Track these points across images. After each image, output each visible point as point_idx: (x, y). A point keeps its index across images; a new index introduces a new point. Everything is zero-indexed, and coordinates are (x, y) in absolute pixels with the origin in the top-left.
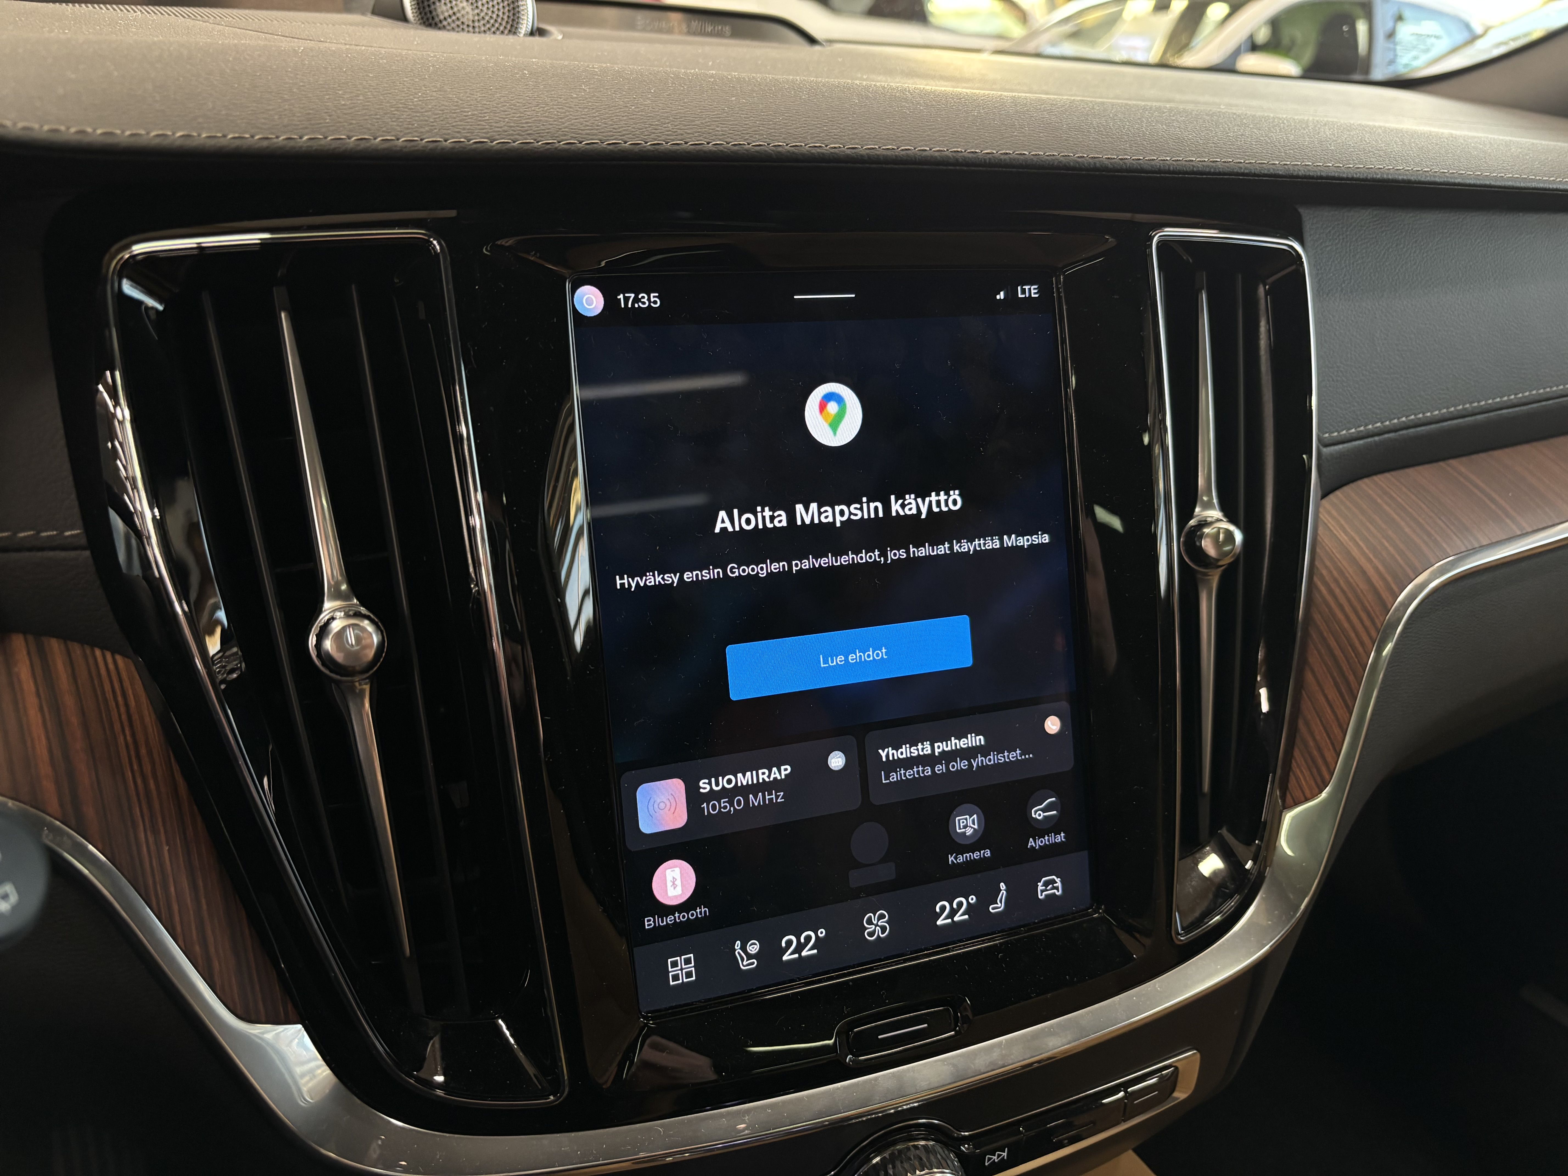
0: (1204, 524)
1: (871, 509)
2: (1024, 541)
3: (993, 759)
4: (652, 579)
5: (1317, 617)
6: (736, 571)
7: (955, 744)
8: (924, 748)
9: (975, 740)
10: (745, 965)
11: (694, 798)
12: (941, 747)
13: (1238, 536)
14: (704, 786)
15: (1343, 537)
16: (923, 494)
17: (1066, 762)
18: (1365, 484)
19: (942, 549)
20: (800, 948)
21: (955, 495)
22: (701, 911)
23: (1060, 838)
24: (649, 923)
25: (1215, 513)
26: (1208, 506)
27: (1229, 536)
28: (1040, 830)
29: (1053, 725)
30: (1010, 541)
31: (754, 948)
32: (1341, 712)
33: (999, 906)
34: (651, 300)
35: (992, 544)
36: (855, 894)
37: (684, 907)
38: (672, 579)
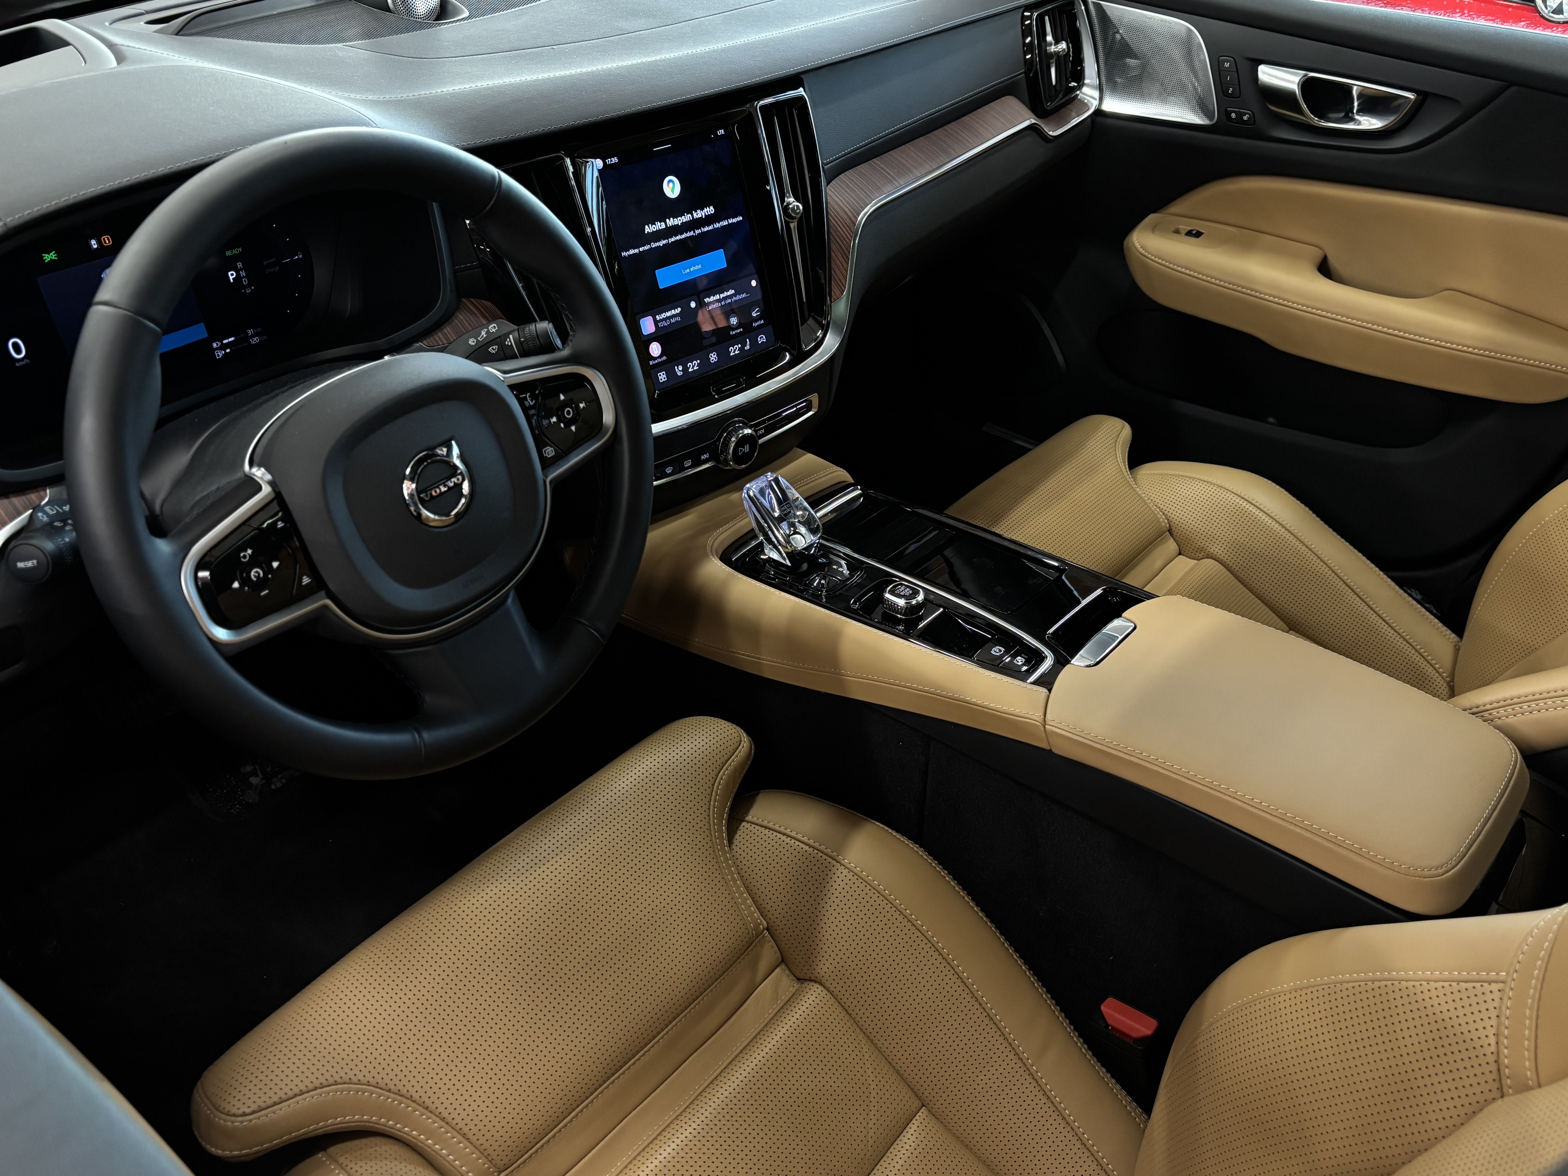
0: (789, 204)
1: (687, 218)
2: (735, 220)
3: (738, 297)
4: (632, 252)
5: (832, 231)
6: (654, 245)
7: (726, 294)
8: (717, 297)
9: (731, 292)
10: (680, 374)
11: (656, 322)
12: (722, 296)
13: (801, 207)
14: (658, 318)
15: (837, 199)
16: (702, 209)
17: (759, 296)
18: (842, 176)
19: (711, 228)
20: (693, 367)
21: (712, 208)
22: (664, 358)
23: (762, 322)
24: (651, 363)
25: (792, 199)
26: (789, 197)
27: (798, 207)
28: (756, 320)
29: (754, 283)
30: (731, 221)
31: (681, 368)
32: (845, 265)
33: (747, 347)
34: (615, 160)
35: (725, 223)
36: (706, 348)
37: (660, 357)
38: (636, 251)
